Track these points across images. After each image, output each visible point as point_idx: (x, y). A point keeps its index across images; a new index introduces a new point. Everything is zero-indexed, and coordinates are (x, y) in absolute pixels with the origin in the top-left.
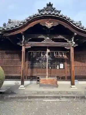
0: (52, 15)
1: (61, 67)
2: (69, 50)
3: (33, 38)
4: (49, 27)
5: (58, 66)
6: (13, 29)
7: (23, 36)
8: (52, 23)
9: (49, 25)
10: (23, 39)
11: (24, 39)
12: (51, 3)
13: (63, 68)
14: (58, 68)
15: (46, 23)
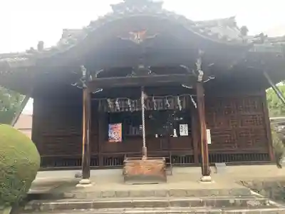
5: (175, 131)
7: (83, 66)
8: (144, 32)
9: (137, 37)
10: (84, 73)
13: (187, 134)
14: (175, 135)
15: (131, 33)
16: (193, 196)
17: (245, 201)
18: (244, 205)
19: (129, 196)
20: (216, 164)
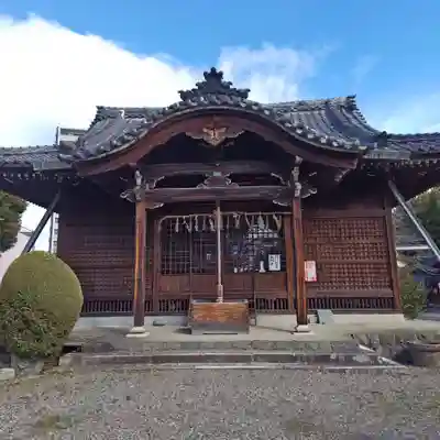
0: (231, 105)
1: (272, 268)
2: (289, 209)
3: (170, 174)
4: (215, 143)
5: (262, 264)
6: (107, 156)
7: (138, 172)
8: (223, 130)
9: (214, 137)
10: (139, 181)
11: (142, 180)
12: (218, 71)
13: (279, 269)
14: (262, 270)
15: (205, 130)
16: (284, 349)
17: (351, 356)
18: (349, 361)
19: (199, 348)
20: (319, 311)
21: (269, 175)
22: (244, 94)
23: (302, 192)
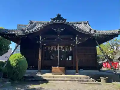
5: (67, 58)
7: (40, 37)
16: (73, 78)
21: (70, 38)
22: (65, 20)
23: (78, 43)
